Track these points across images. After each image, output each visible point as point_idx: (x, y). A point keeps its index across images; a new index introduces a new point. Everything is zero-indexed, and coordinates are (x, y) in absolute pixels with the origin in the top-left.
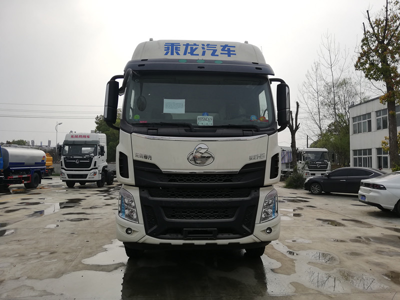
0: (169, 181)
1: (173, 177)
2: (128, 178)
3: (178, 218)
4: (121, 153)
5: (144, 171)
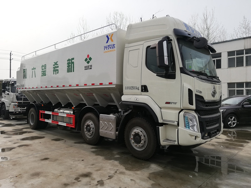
2: (193, 105)
4: (189, 90)
5: (199, 101)
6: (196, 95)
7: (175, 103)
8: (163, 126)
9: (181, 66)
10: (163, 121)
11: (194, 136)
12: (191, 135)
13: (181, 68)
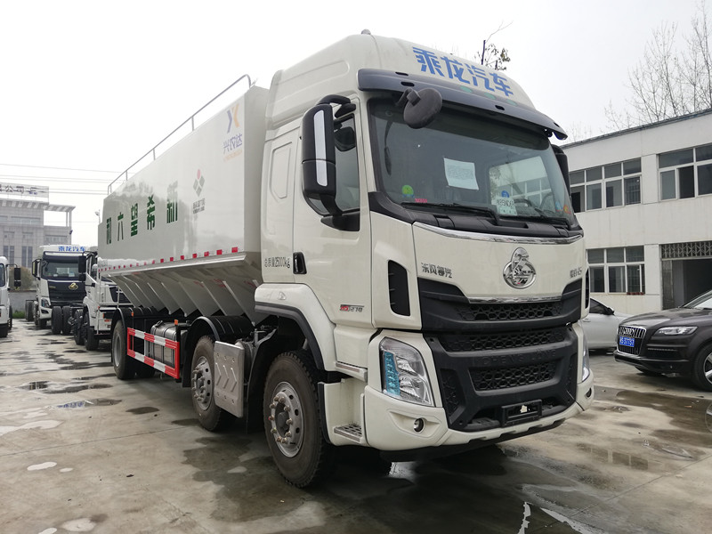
0: (477, 319)
1: (481, 311)
2: (409, 315)
3: (489, 388)
4: (392, 264)
5: (438, 300)
6: (421, 281)
7: (360, 309)
8: (339, 381)
9: (373, 188)
10: (337, 365)
11: (414, 419)
12: (402, 417)
13: (371, 195)
